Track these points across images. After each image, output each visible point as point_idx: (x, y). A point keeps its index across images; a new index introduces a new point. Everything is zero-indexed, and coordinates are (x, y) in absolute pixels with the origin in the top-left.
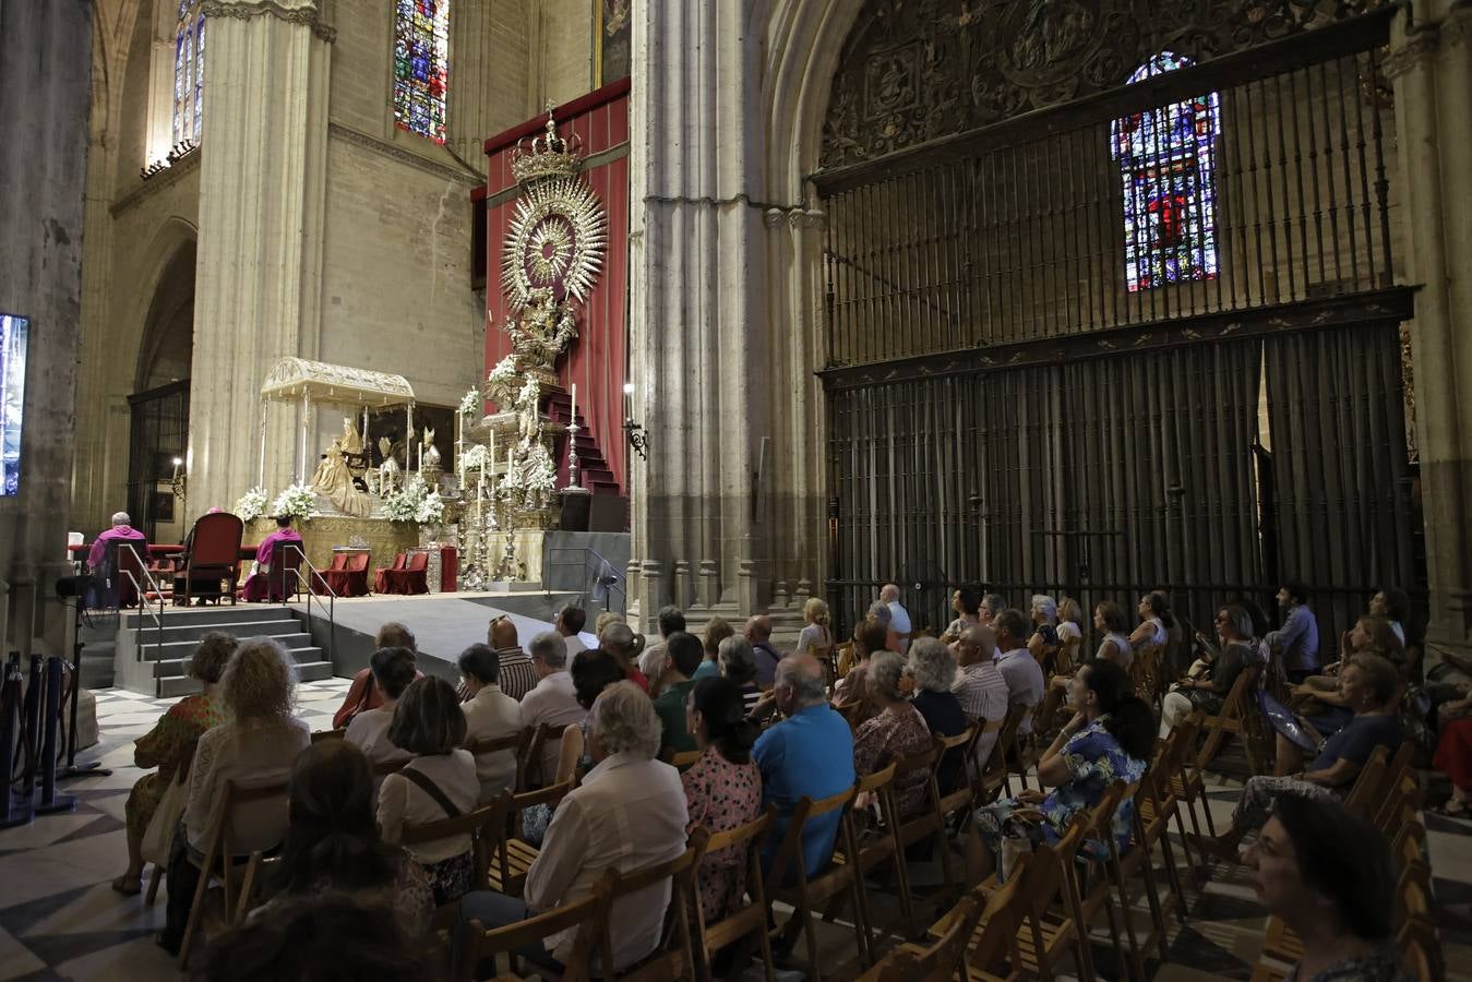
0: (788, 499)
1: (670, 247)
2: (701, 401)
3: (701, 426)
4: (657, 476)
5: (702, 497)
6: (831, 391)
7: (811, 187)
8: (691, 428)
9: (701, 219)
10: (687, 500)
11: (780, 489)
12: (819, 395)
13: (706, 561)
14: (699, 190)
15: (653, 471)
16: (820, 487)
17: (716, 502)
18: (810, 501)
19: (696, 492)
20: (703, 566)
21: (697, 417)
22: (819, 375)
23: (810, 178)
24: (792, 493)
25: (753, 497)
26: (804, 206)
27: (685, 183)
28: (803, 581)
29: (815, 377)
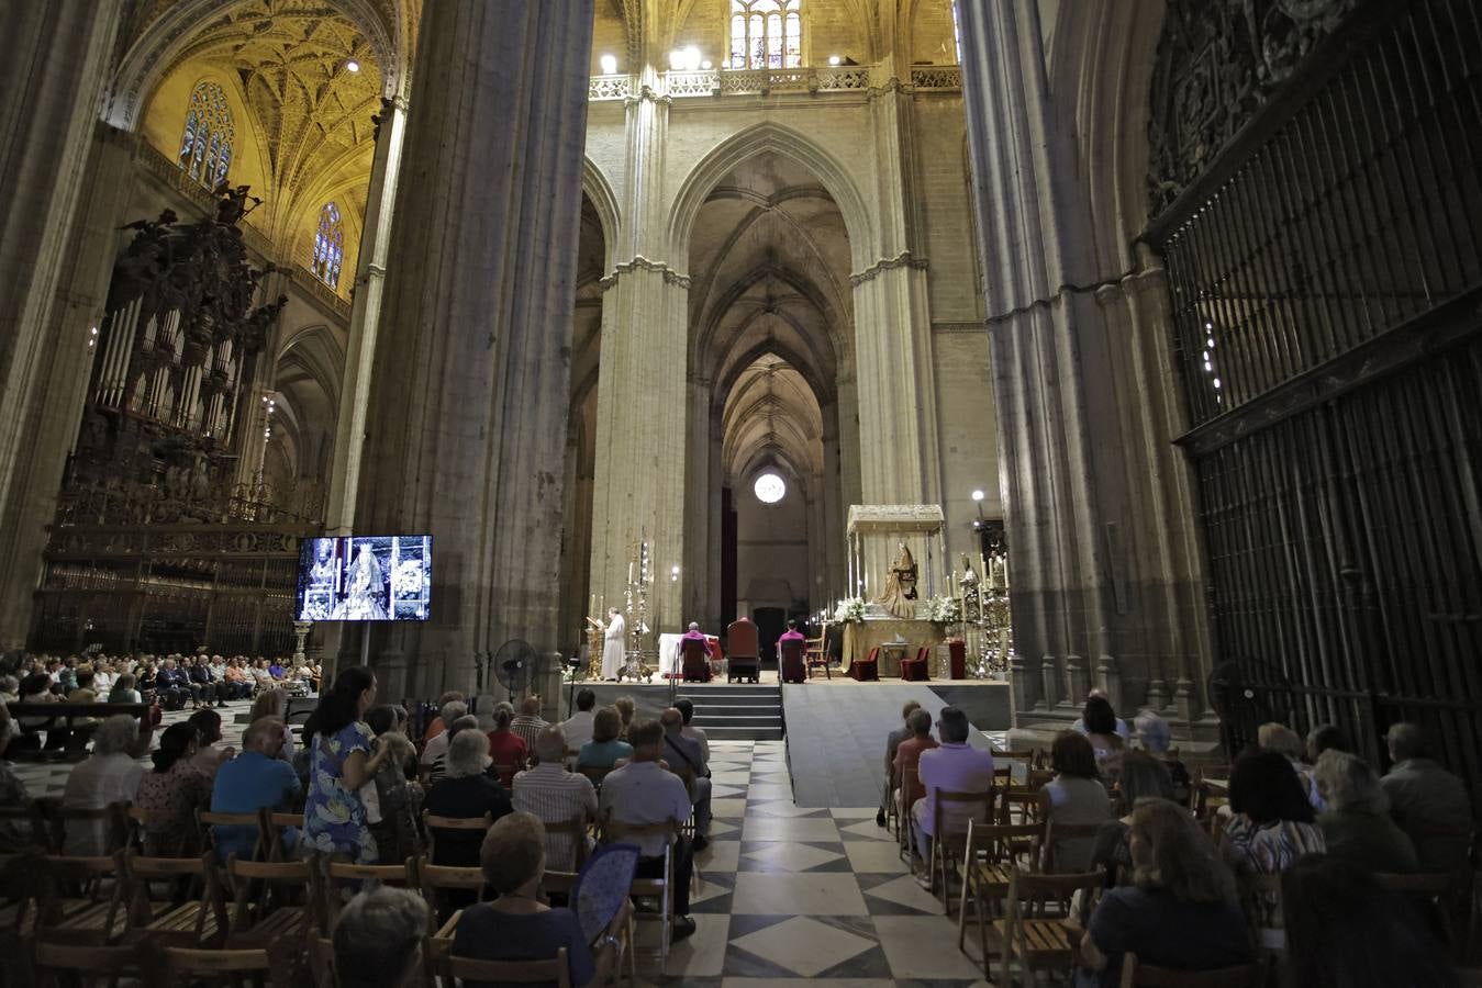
0: (1156, 586)
1: (1013, 357)
2: (1053, 496)
3: (1055, 518)
4: (1018, 573)
5: (1063, 591)
6: (1195, 461)
7: (1143, 248)
8: (1047, 522)
9: (1036, 322)
10: (1049, 594)
11: (1144, 575)
12: (1179, 466)
13: (1072, 657)
14: (1031, 295)
15: (1013, 570)
16: (1194, 569)
17: (1077, 594)
18: (1181, 587)
19: (1057, 586)
20: (1070, 661)
21: (1052, 511)
22: (1177, 443)
23: (1138, 240)
24: (1162, 581)
25: (1108, 588)
26: (1135, 270)
27: (1019, 296)
28: (1182, 681)
29: (1173, 446)
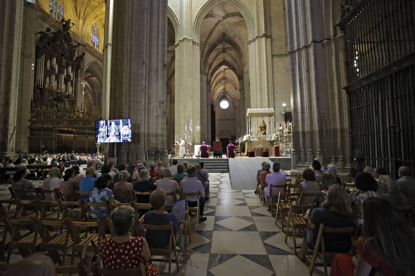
0: (335, 130)
1: (296, 64)
2: (306, 104)
3: (306, 111)
4: (295, 127)
5: (308, 132)
6: (349, 94)
7: (338, 28)
8: (304, 112)
9: (303, 53)
10: (304, 133)
11: (332, 127)
12: (344, 95)
13: (309, 150)
14: (302, 44)
15: (294, 126)
16: (346, 125)
17: (312, 132)
18: (342, 130)
19: (306, 130)
20: (309, 151)
21: (306, 109)
22: (344, 88)
23: (337, 25)
24: (337, 128)
25: (321, 131)
26: (335, 35)
27: (298, 44)
28: (340, 156)
29: (343, 89)
